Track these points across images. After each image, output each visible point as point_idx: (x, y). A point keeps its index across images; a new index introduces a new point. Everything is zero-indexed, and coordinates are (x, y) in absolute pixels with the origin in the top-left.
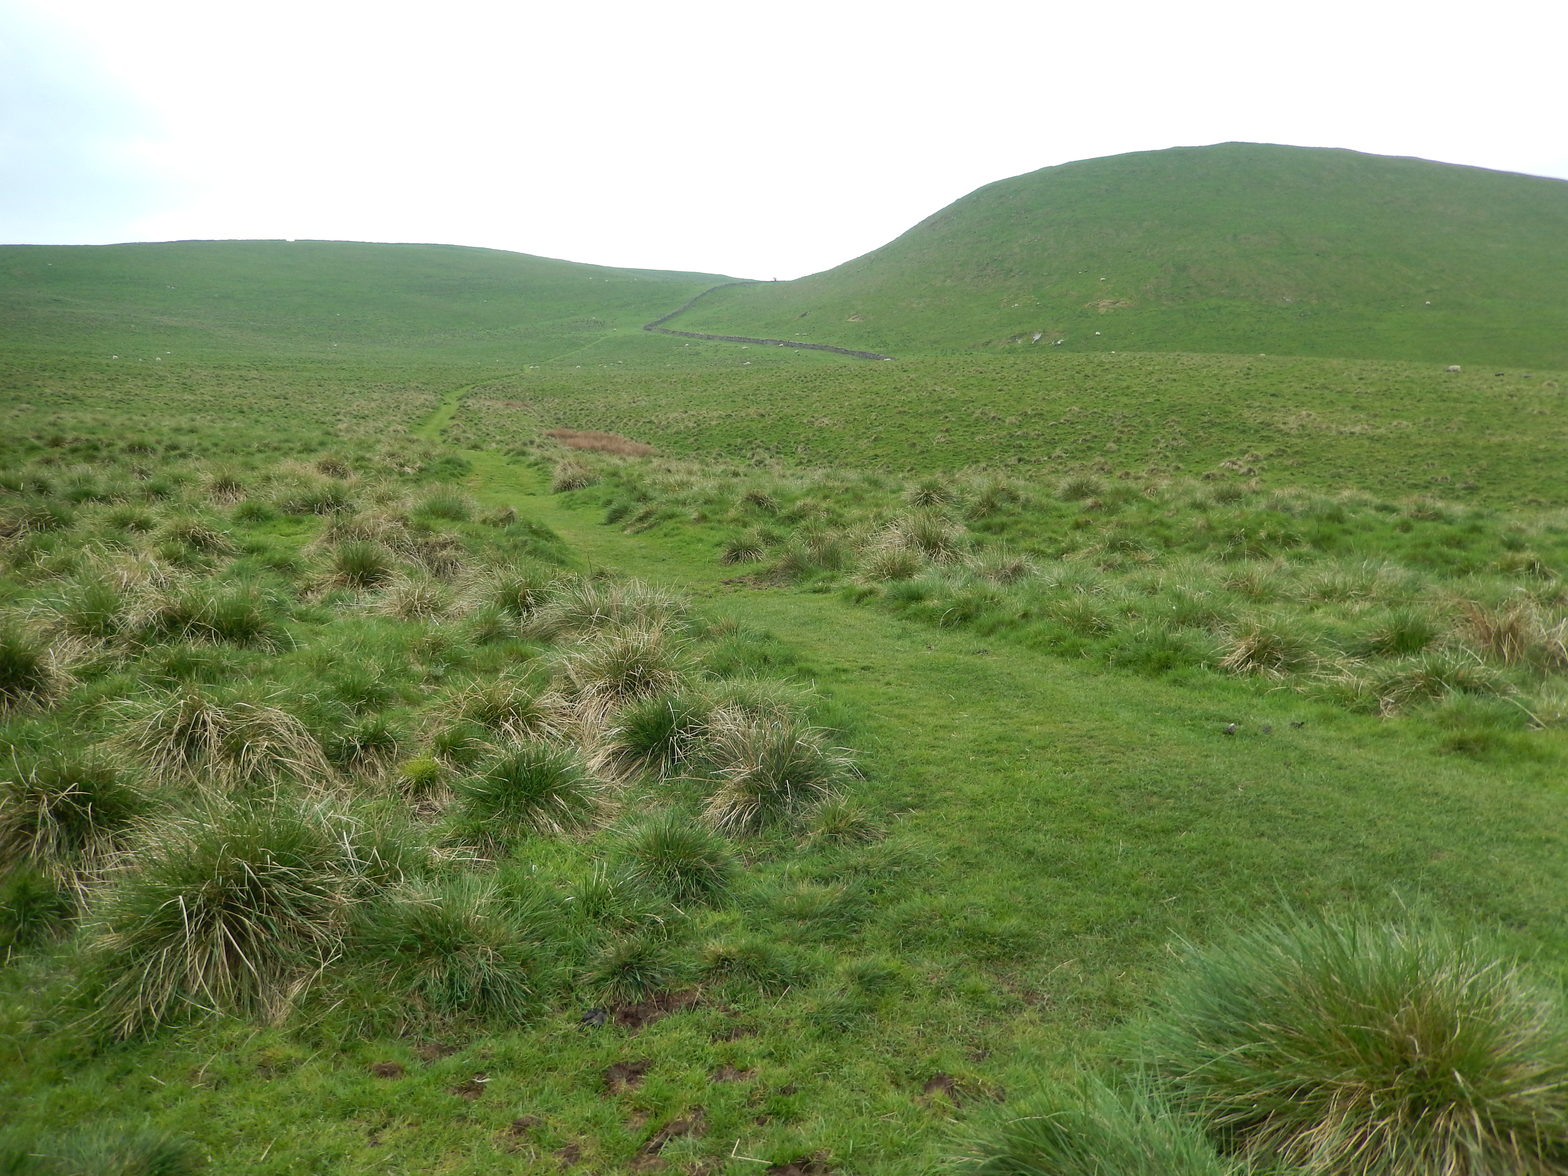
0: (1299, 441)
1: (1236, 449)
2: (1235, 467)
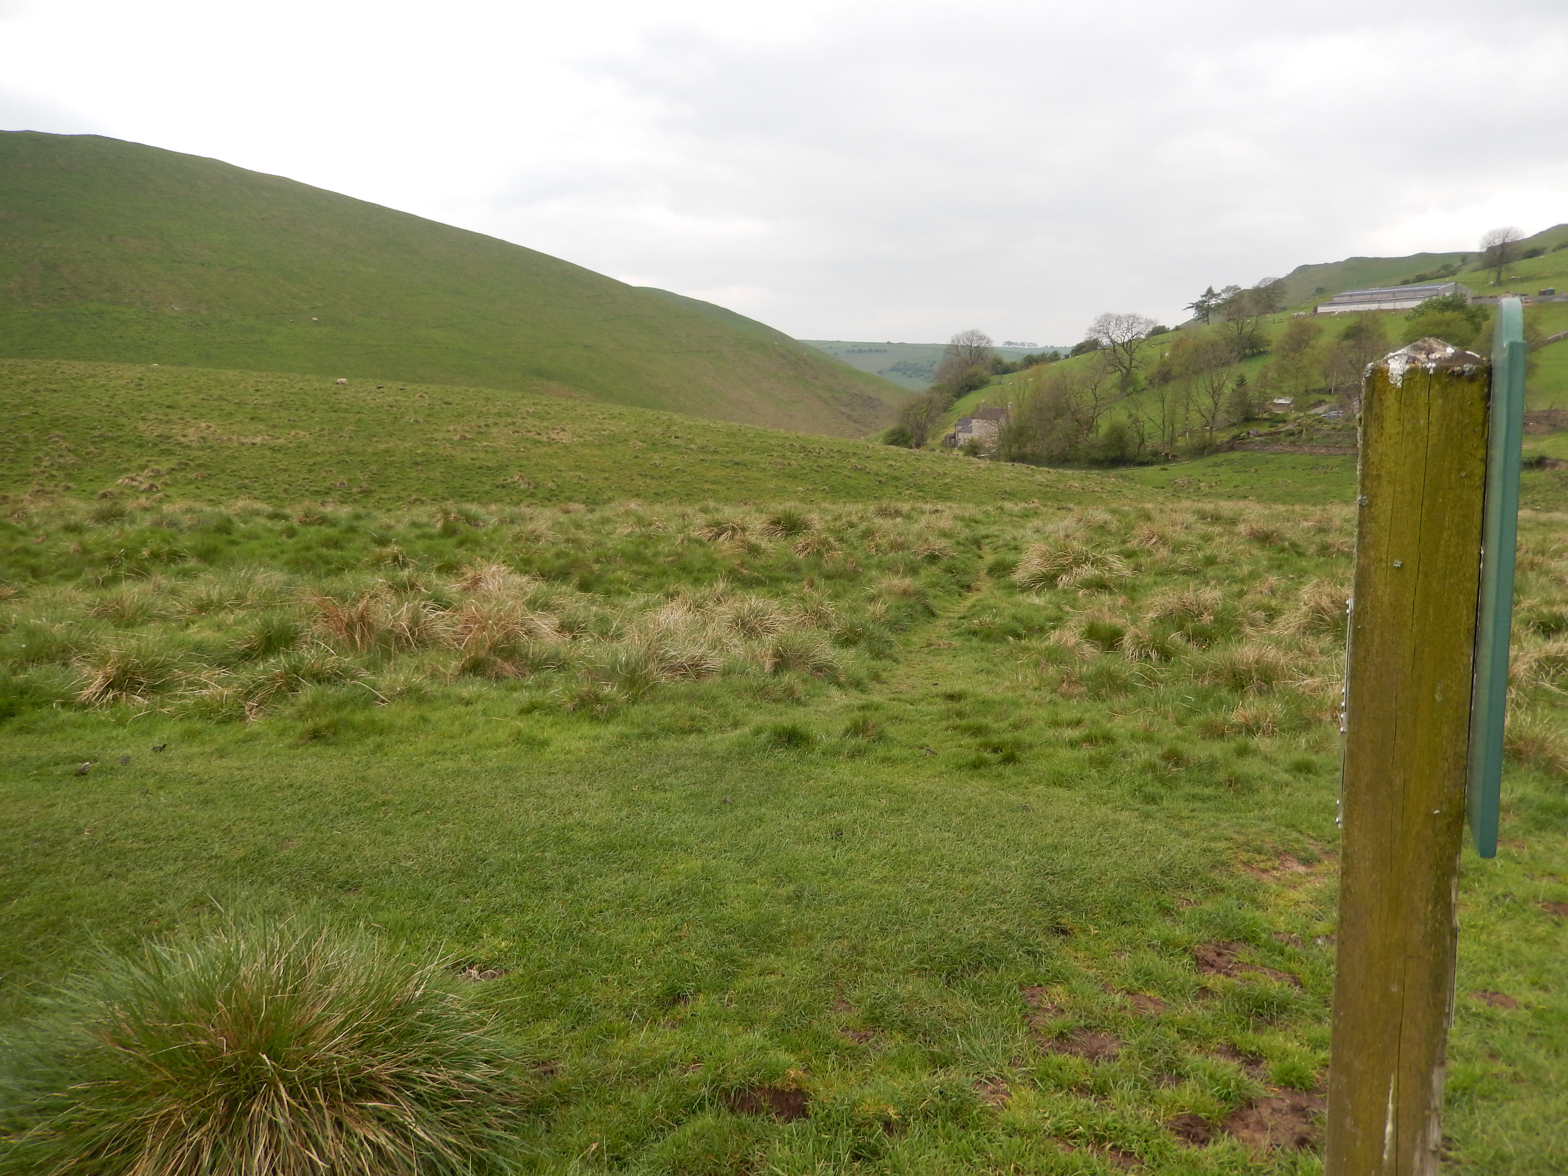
0: (201, 453)
1: (134, 464)
2: (135, 483)
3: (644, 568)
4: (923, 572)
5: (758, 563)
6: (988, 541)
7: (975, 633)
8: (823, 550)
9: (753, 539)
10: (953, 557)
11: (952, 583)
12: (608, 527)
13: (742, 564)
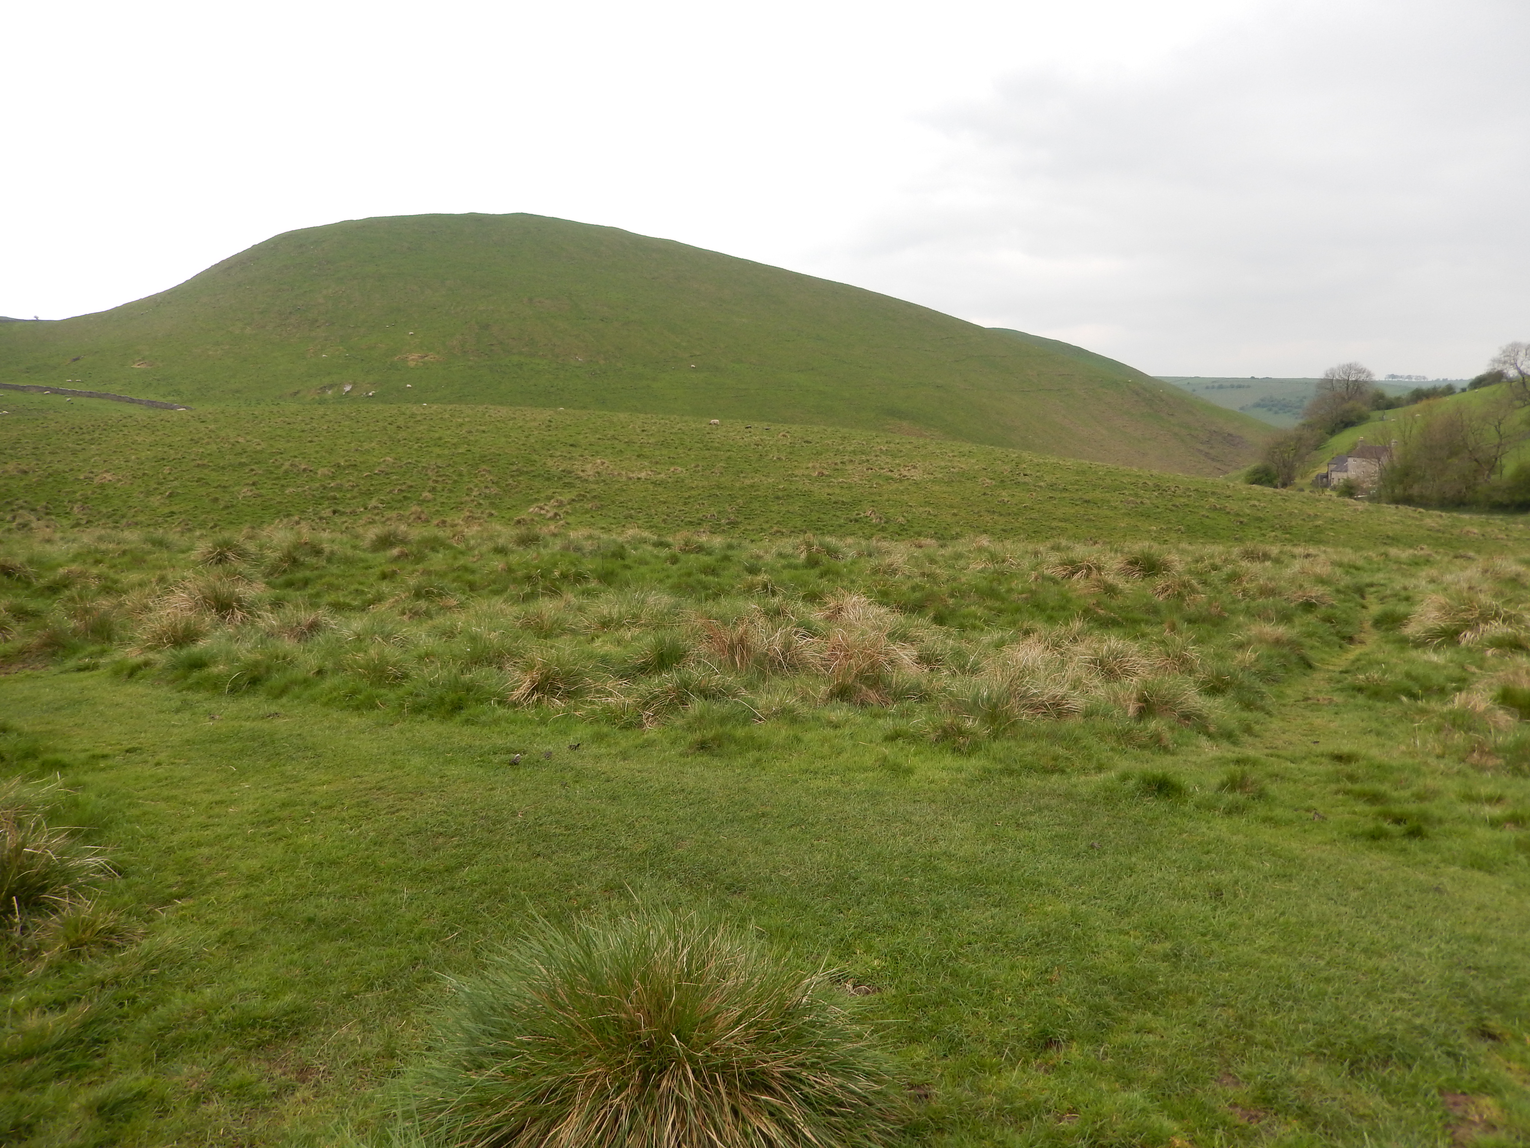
0: (596, 486)
1: (543, 495)
2: (543, 512)
3: (997, 604)
4: (1297, 621)
5: (1114, 603)
6: (1372, 589)
7: (1360, 690)
8: (1185, 594)
9: (1110, 579)
10: (1332, 606)
11: (1331, 634)
12: (962, 563)
13: (1098, 604)
